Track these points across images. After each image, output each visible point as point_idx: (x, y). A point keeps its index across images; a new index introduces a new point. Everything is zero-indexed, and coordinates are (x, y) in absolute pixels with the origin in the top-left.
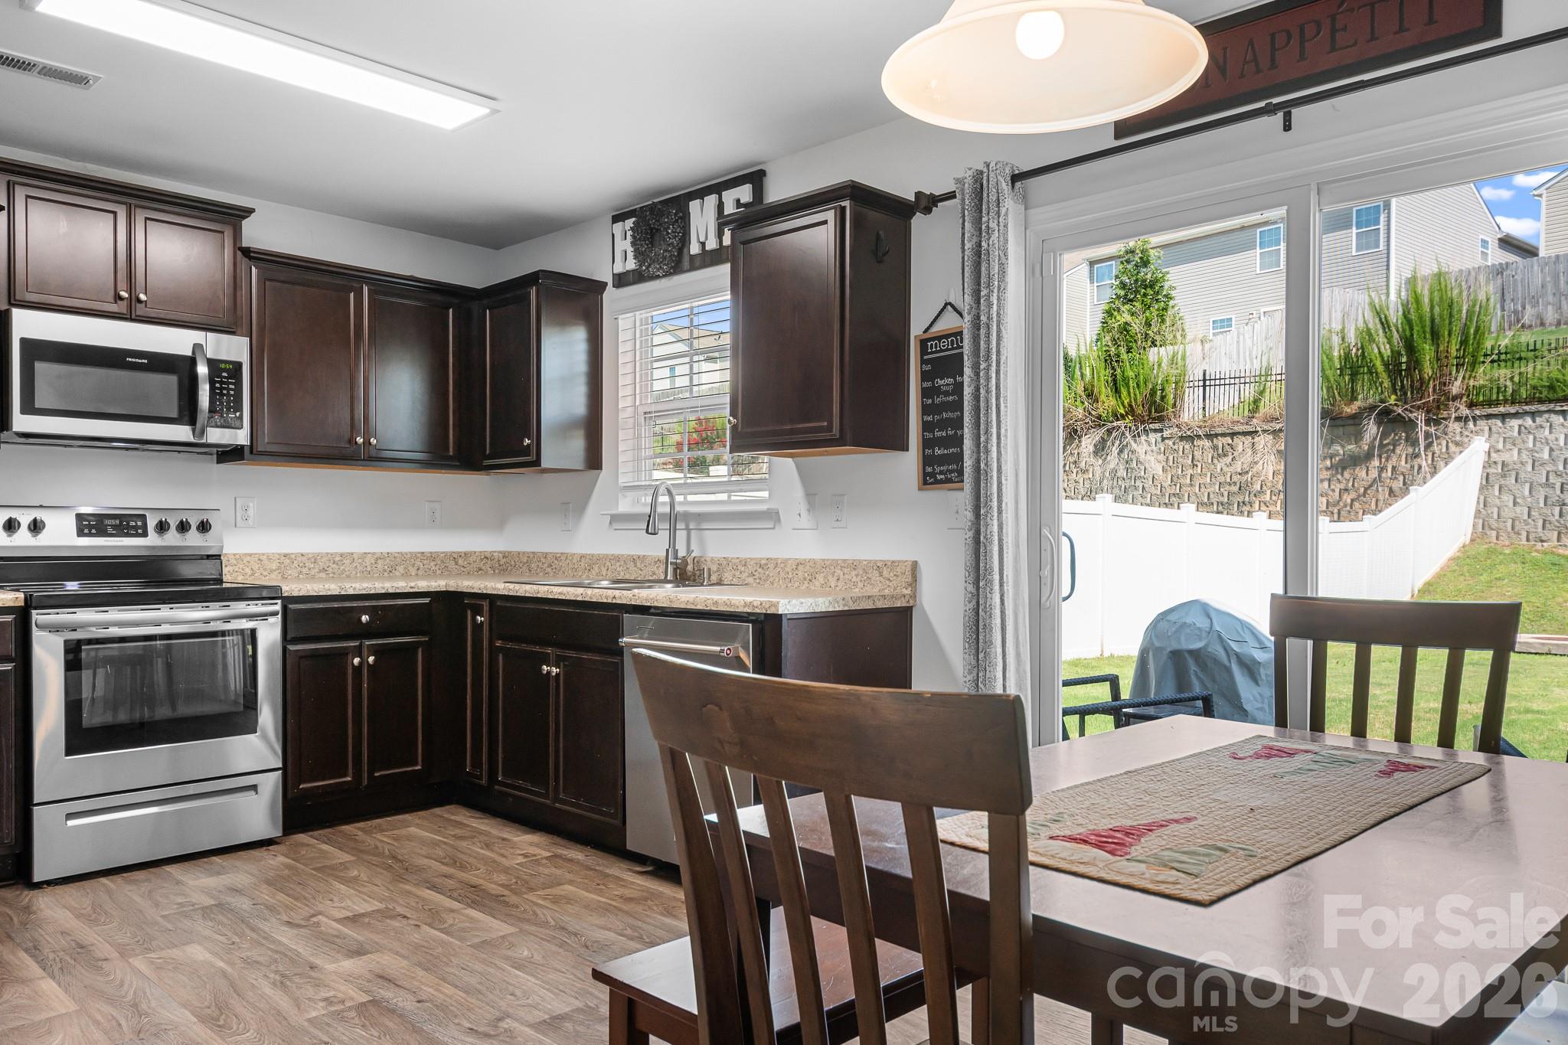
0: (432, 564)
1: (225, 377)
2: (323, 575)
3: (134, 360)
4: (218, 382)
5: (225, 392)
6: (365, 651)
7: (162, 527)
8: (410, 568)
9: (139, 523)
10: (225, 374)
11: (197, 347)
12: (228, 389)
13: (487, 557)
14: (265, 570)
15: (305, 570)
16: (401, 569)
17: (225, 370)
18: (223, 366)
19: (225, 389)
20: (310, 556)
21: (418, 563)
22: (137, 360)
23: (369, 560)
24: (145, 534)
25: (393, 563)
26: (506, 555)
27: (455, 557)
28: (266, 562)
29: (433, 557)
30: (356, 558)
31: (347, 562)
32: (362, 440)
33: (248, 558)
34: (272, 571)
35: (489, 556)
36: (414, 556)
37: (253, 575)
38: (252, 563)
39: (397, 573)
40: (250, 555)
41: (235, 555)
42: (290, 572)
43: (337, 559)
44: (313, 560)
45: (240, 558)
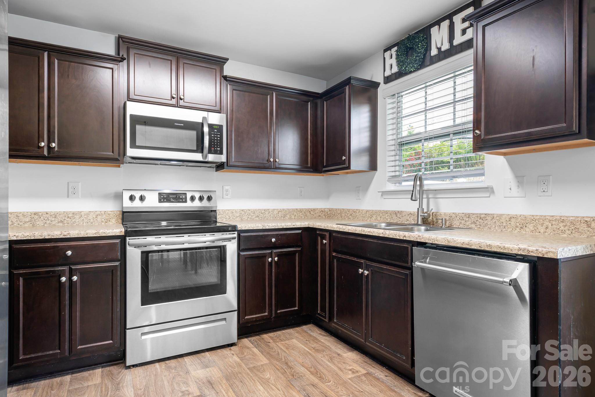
0: (301, 214)
1: (216, 132)
2: (257, 219)
3: (178, 124)
4: (213, 134)
5: (216, 138)
6: (274, 255)
7: (193, 199)
8: (292, 215)
9: (184, 197)
10: (216, 131)
11: (204, 118)
12: (217, 137)
13: (322, 211)
14: (234, 216)
16: (288, 216)
17: (216, 129)
18: (215, 127)
19: (216, 137)
20: (252, 210)
21: (295, 213)
22: (179, 124)
23: (276, 212)
24: (186, 202)
25: (285, 214)
26: (330, 210)
27: (310, 211)
28: (234, 213)
29: (301, 211)
30: (270, 211)
31: (267, 213)
32: (272, 160)
33: (228, 212)
34: (237, 217)
35: (323, 210)
36: (294, 210)
37: (229, 218)
38: (229, 213)
39: (287, 219)
40: (229, 210)
41: (222, 210)
42: (244, 217)
43: (263, 212)
45: (224, 211)
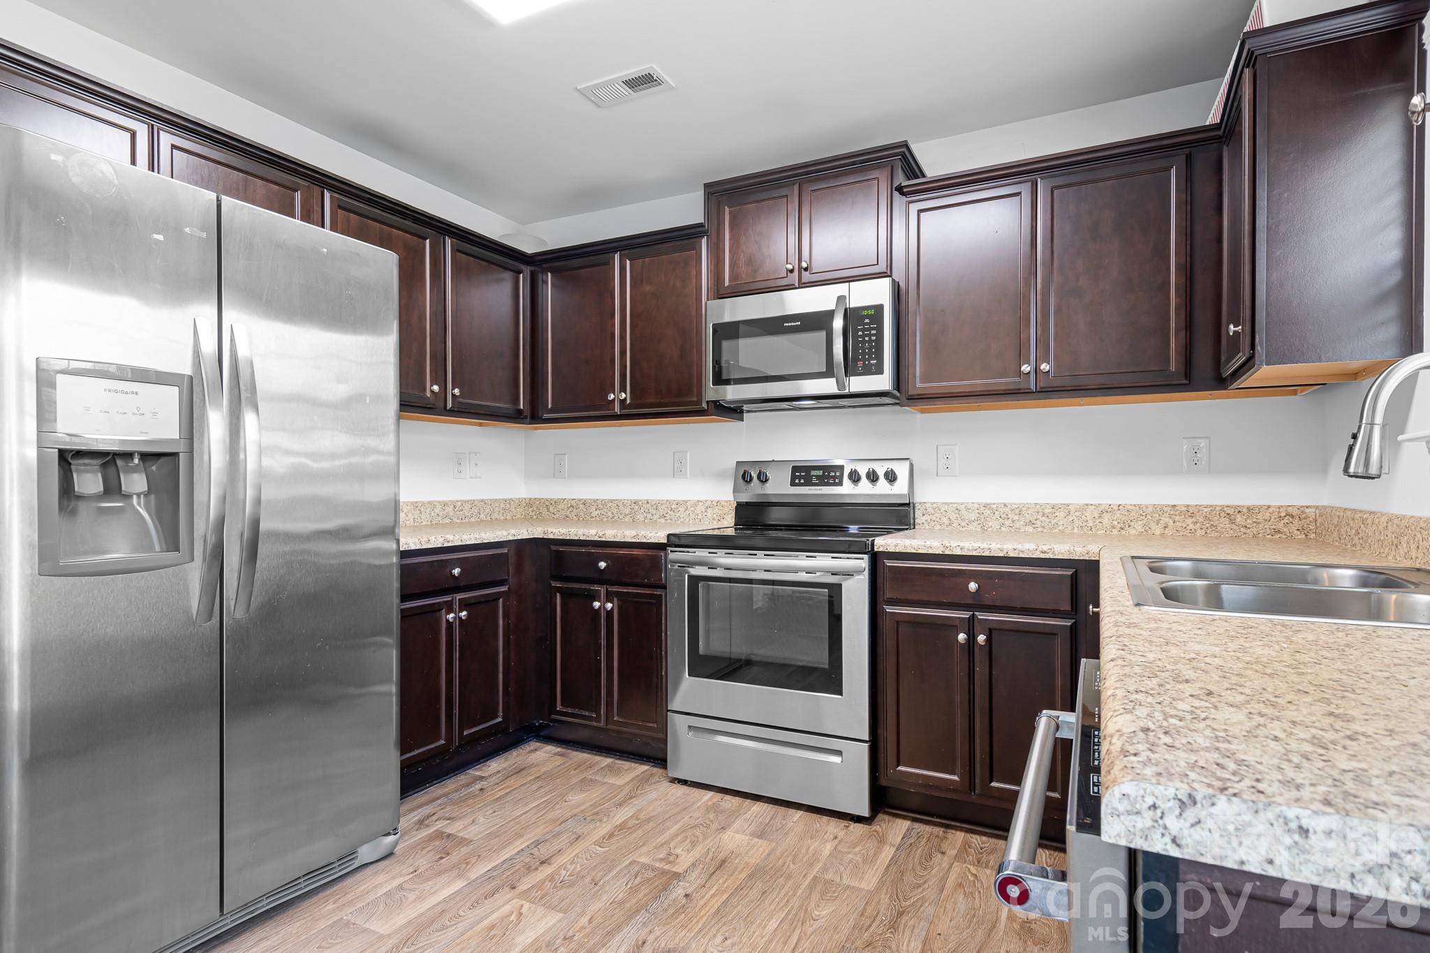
1: (867, 324)
2: (1030, 529)
3: (790, 324)
4: (860, 330)
5: (867, 339)
7: (855, 477)
8: (1153, 526)
9: (838, 474)
10: (867, 321)
11: (841, 299)
12: (870, 335)
15: (1007, 523)
16: (1138, 526)
17: (868, 316)
18: (865, 313)
19: (867, 335)
21: (1165, 519)
22: (793, 324)
29: (1190, 512)
31: (1061, 514)
39: (1133, 532)
44: (1017, 511)
